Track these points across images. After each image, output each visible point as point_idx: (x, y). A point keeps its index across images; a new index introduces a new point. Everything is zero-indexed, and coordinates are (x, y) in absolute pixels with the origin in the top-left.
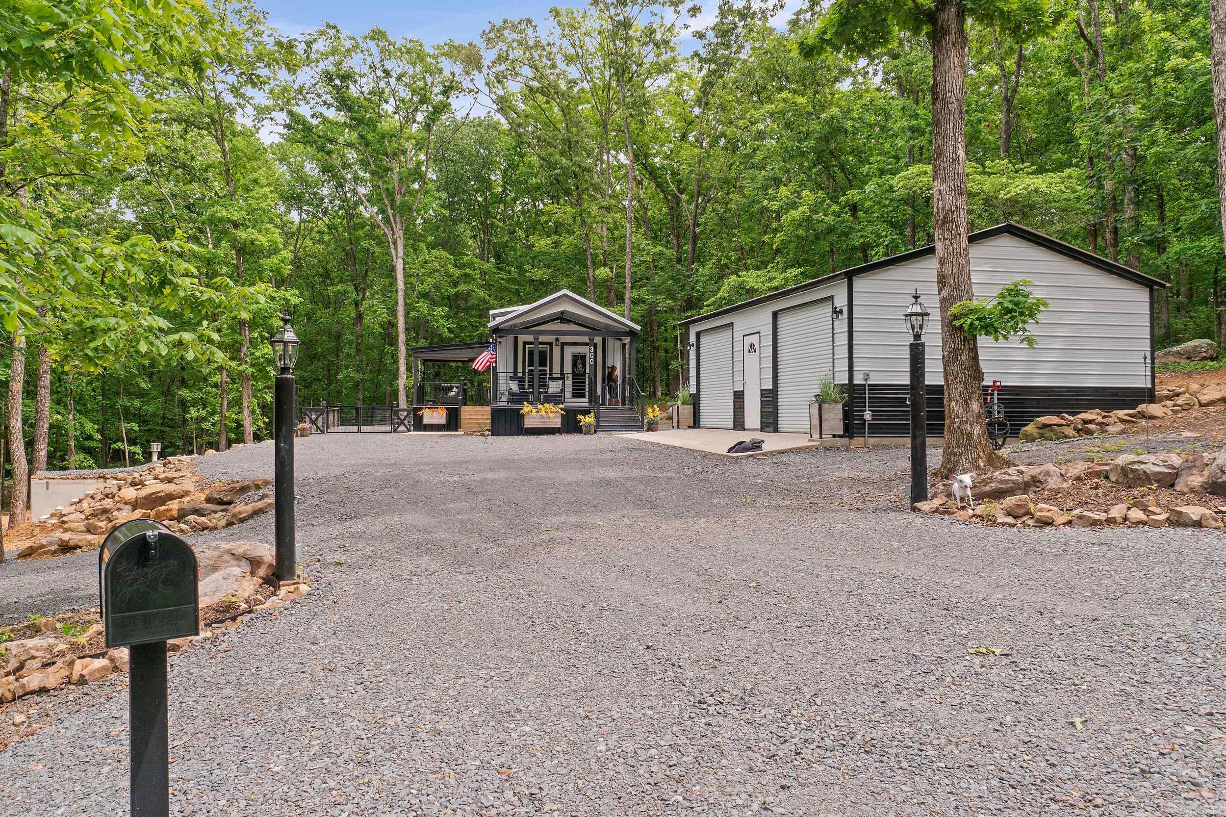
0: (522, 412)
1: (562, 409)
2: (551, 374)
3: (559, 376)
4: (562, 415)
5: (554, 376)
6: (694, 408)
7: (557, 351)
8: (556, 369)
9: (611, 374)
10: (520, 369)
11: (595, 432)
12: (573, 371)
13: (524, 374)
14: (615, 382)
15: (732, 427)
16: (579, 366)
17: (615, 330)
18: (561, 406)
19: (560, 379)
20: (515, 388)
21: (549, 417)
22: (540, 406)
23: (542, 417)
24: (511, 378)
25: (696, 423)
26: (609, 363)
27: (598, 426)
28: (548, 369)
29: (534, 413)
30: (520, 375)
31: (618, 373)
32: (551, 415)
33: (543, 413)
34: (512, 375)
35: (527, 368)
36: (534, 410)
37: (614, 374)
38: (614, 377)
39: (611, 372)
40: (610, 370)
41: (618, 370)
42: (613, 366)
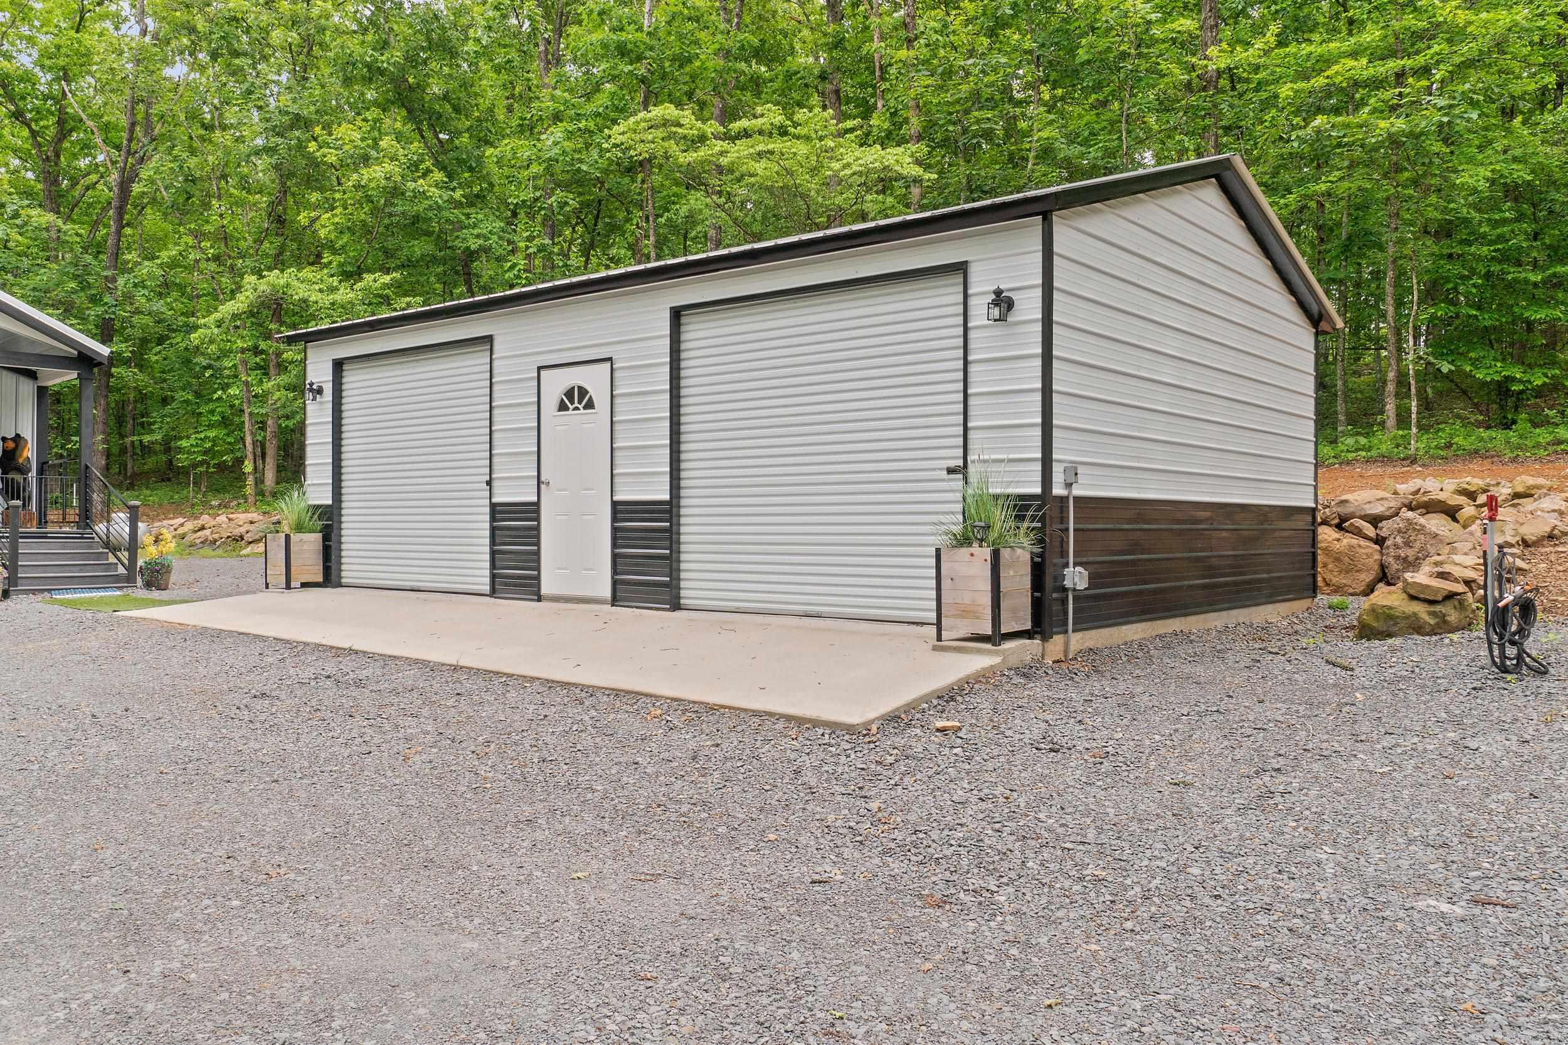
6: (326, 538)
9: (11, 456)
15: (487, 589)
17: (38, 350)
25: (330, 576)
31: (30, 452)
37: (21, 456)
38: (21, 461)
39: (14, 450)
40: (11, 445)
41: (29, 445)
42: (18, 436)
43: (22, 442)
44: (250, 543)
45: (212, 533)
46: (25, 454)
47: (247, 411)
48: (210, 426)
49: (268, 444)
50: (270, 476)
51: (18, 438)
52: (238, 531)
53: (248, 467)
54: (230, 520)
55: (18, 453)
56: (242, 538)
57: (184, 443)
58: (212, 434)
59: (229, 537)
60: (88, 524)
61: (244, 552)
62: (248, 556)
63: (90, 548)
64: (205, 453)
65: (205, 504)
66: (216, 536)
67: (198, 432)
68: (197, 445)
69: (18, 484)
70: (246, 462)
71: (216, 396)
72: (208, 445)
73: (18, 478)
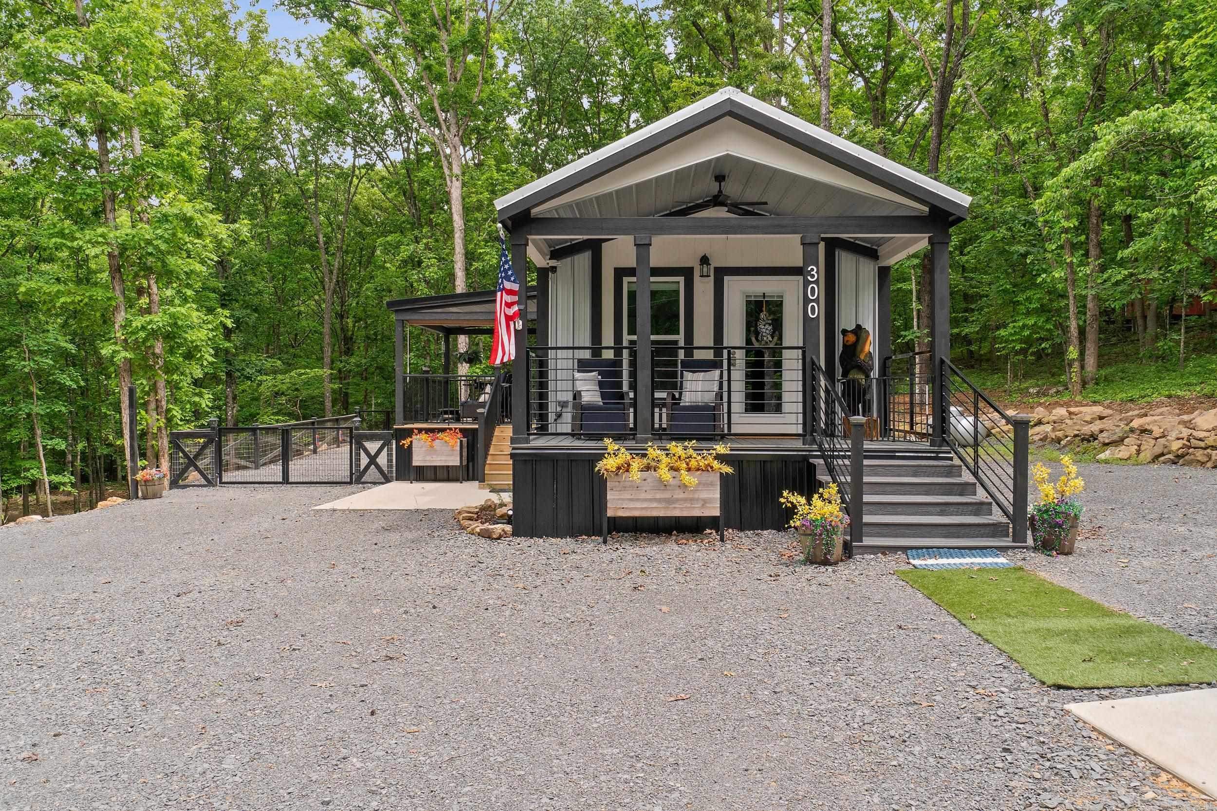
0: (600, 465)
1: (720, 458)
2: (689, 351)
3: (709, 355)
4: (724, 478)
5: (698, 355)
7: (704, 289)
8: (703, 335)
9: (851, 352)
10: (608, 338)
11: (848, 551)
12: (748, 341)
13: (618, 351)
14: (865, 370)
16: (765, 329)
18: (721, 448)
19: (714, 365)
20: (591, 394)
21: (684, 487)
22: (653, 452)
23: (663, 485)
24: (583, 366)
26: (846, 321)
27: (856, 529)
28: (680, 338)
29: (635, 475)
30: (608, 355)
31: (872, 347)
32: (687, 478)
33: (664, 473)
34: (586, 355)
35: (626, 338)
36: (636, 464)
37: (862, 350)
38: (862, 357)
39: (855, 345)
40: (852, 338)
41: (871, 338)
42: (859, 327)
43: (864, 335)
44: (1108, 444)
45: (1054, 430)
46: (867, 349)
47: (1071, 294)
48: (1028, 313)
49: (1088, 329)
50: (1091, 361)
51: (859, 330)
52: (1087, 429)
53: (1073, 353)
54: (1070, 413)
55: (859, 348)
56: (1093, 437)
57: (1002, 332)
58: (1031, 322)
59: (1076, 436)
60: (944, 439)
61: (1102, 456)
62: (1106, 462)
63: (949, 474)
64: (1021, 341)
65: (1025, 392)
66: (1060, 434)
67: (1015, 321)
68: (1015, 333)
69: (859, 384)
70: (1071, 348)
71: (1039, 280)
72: (1026, 333)
73: (861, 377)
